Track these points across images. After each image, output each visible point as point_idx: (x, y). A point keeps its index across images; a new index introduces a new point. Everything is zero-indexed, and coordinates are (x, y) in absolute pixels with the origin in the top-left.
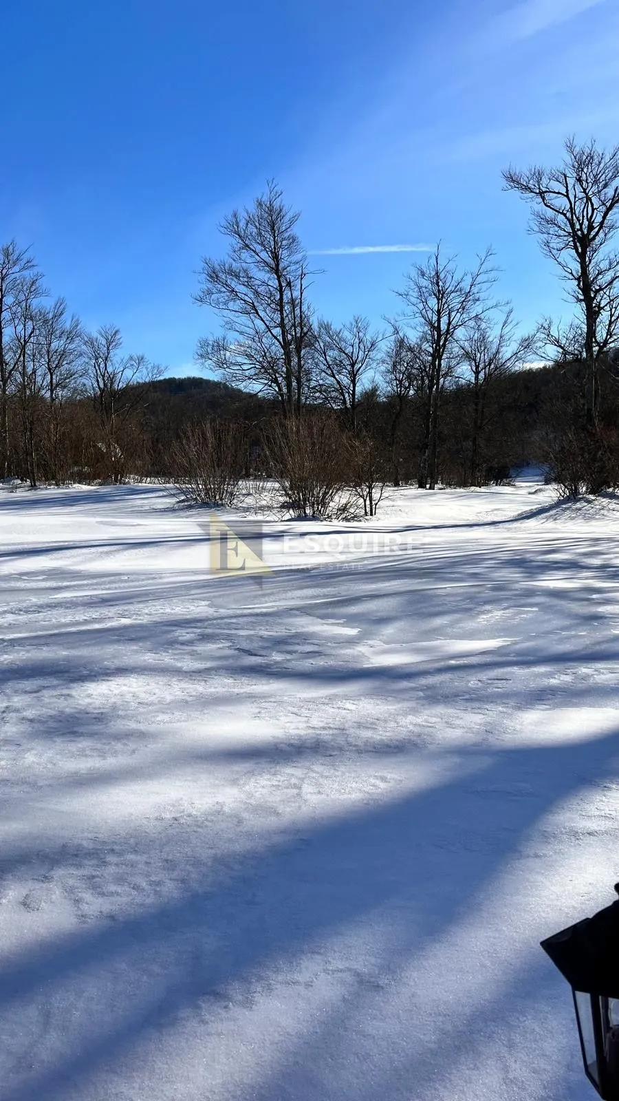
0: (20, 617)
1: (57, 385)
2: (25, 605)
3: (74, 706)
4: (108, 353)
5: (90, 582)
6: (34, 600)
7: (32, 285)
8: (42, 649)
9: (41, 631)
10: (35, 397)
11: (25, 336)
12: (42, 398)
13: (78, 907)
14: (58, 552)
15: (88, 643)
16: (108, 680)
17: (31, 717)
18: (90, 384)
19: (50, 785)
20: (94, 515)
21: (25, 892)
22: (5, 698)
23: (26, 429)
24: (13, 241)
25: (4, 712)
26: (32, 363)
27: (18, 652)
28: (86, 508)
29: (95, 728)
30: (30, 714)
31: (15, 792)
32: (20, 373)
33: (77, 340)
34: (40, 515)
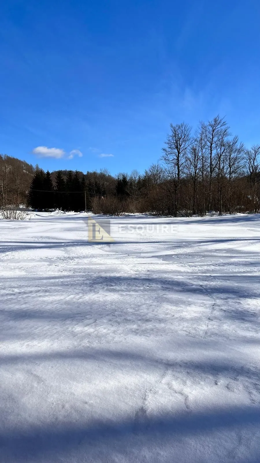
0: (217, 267)
1: (232, 172)
2: (218, 262)
3: (242, 308)
4: (255, 157)
5: (245, 255)
6: (222, 261)
7: (225, 132)
8: (227, 281)
9: (225, 274)
10: (223, 177)
11: (221, 153)
12: (226, 178)
13: (251, 396)
14: (231, 241)
15: (246, 281)
16: (256, 299)
17: (224, 309)
18: (246, 171)
19: (234, 340)
20: (246, 227)
21: (227, 383)
22: (213, 300)
23: (219, 191)
24: (218, 115)
25: (213, 305)
26: (222, 164)
27: (217, 281)
28: (243, 223)
29: (252, 319)
30: (224, 308)
31: (220, 339)
32: (218, 168)
33: (242, 153)
34: (224, 226)
